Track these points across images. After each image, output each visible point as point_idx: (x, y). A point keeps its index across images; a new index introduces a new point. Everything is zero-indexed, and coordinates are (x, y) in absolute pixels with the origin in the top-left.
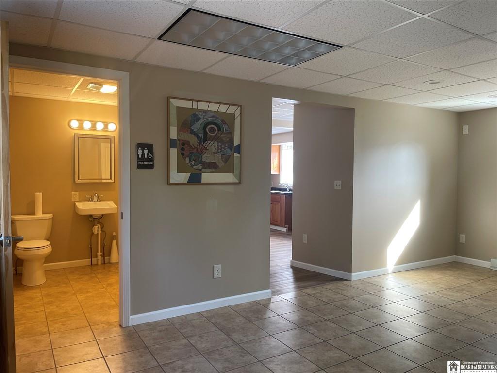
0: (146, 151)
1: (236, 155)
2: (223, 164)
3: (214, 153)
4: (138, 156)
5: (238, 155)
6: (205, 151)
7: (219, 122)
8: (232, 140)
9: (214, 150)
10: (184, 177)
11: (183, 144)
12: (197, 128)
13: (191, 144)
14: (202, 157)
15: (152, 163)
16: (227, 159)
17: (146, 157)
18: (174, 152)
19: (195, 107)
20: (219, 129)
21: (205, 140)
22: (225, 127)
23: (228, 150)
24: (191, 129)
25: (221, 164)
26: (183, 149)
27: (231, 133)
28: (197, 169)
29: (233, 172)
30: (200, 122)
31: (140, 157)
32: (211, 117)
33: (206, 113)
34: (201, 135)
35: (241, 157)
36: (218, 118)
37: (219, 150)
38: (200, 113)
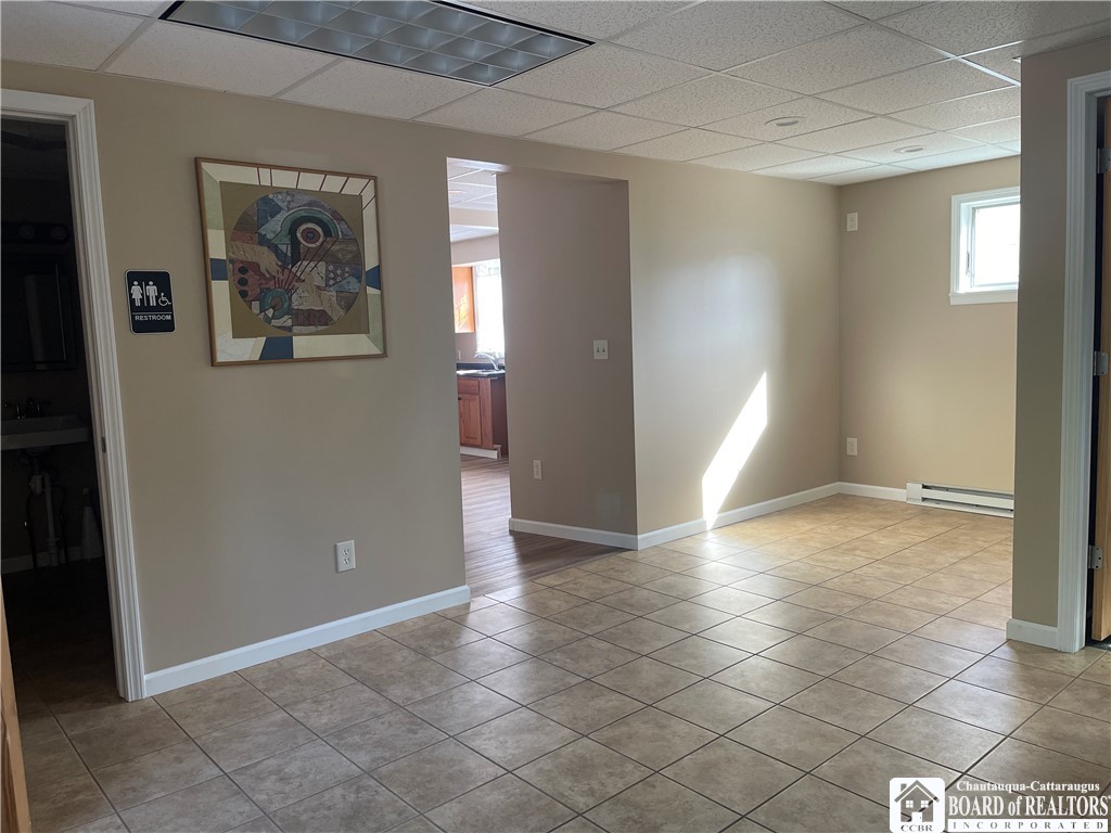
0: (152, 290)
1: (371, 291)
2: (342, 313)
3: (318, 288)
4: (132, 301)
5: (377, 292)
6: (296, 284)
7: (326, 216)
8: (358, 257)
9: (319, 282)
10: (251, 348)
11: (243, 270)
12: (274, 232)
13: (263, 269)
14: (290, 298)
15: (169, 317)
16: (350, 302)
17: (153, 303)
18: (221, 290)
19: (266, 182)
20: (327, 233)
21: (296, 257)
22: (340, 228)
23: (353, 280)
24: (260, 234)
25: (337, 313)
26: (243, 282)
27: (356, 240)
28: (279, 327)
29: (367, 331)
30: (281, 217)
31: (138, 304)
32: (305, 205)
33: (293, 196)
34: (285, 248)
35: (382, 295)
36: (322, 207)
37: (331, 282)
38: (280, 197)
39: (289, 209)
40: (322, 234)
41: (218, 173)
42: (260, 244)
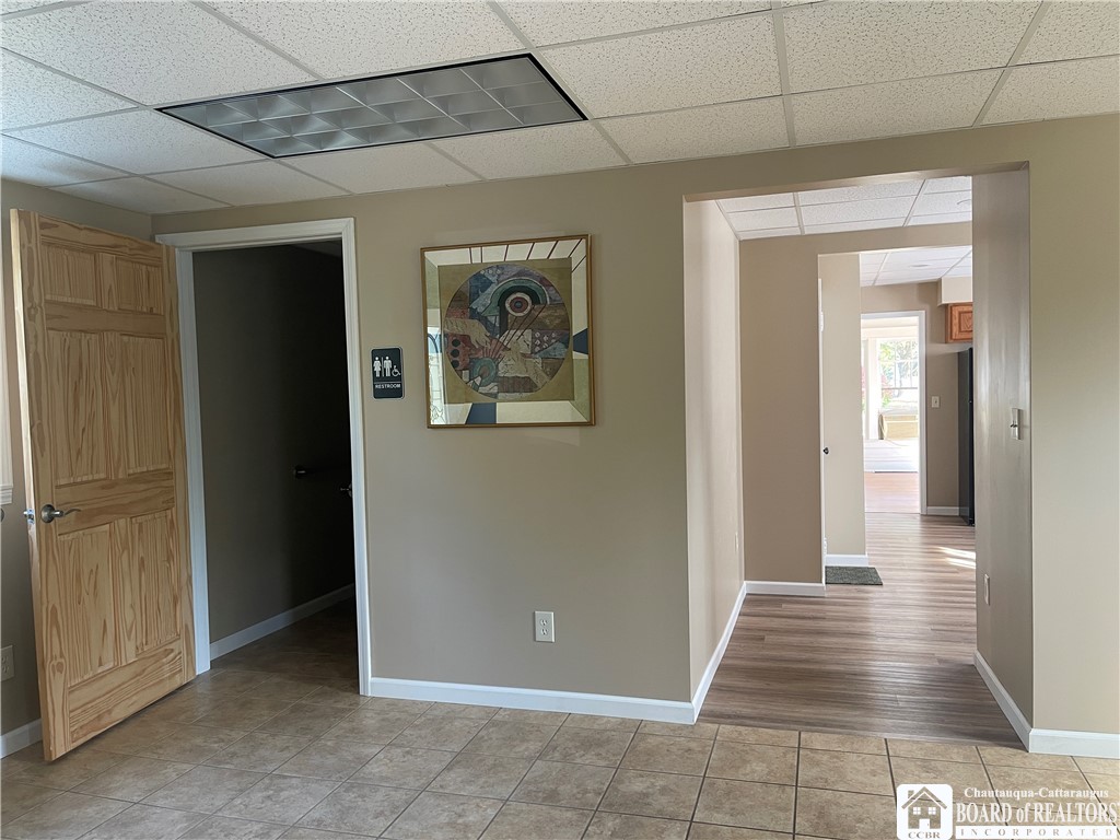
0: (388, 363)
1: (576, 355)
2: (546, 378)
3: (524, 355)
4: (374, 373)
5: (586, 356)
6: (503, 353)
7: (534, 284)
8: (566, 322)
9: (525, 349)
11: (456, 343)
12: (484, 305)
13: (473, 341)
14: (497, 366)
15: (398, 386)
16: (554, 367)
17: (388, 374)
19: (476, 260)
20: (535, 299)
21: (504, 327)
22: (549, 294)
23: (560, 345)
24: (471, 308)
25: (540, 379)
26: (455, 353)
27: (564, 305)
28: (485, 394)
29: (571, 398)
30: (491, 290)
31: (378, 375)
32: (514, 276)
33: (503, 269)
34: (494, 320)
36: (530, 275)
37: (537, 349)
38: (490, 272)
39: (499, 282)
40: (530, 302)
41: (436, 259)
42: (472, 317)
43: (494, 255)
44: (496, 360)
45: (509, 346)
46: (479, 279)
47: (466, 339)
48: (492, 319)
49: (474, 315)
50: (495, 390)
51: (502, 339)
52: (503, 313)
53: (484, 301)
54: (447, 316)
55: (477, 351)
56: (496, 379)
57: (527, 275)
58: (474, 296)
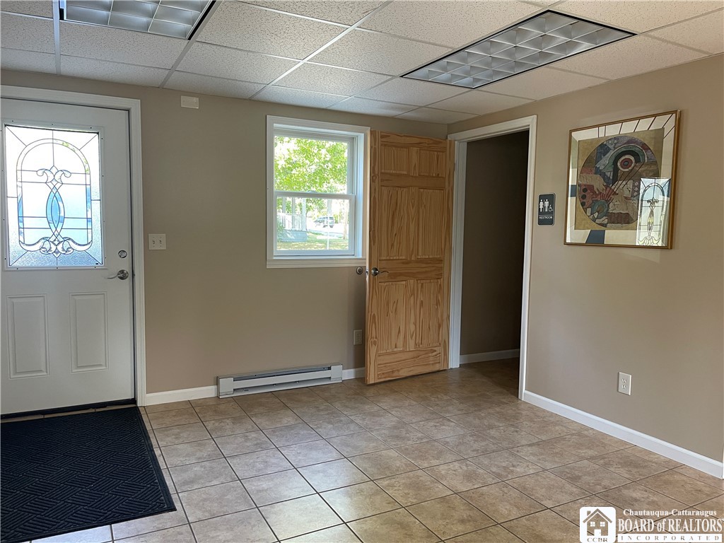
0: (547, 203)
3: (626, 198)
4: (539, 209)
6: (613, 197)
7: (638, 148)
8: (657, 174)
9: (627, 194)
10: (582, 236)
11: (585, 190)
12: (604, 165)
13: (595, 189)
14: (608, 205)
15: (551, 217)
17: (546, 210)
18: (572, 201)
19: (602, 135)
20: (637, 161)
21: (615, 179)
22: (647, 155)
24: (596, 167)
25: (636, 215)
26: (584, 197)
27: (656, 163)
28: (600, 224)
30: (611, 153)
31: (541, 211)
32: (625, 143)
33: (618, 139)
34: (610, 174)
36: (636, 142)
37: (636, 194)
38: (610, 142)
39: (615, 148)
40: (634, 161)
41: (579, 136)
42: (595, 173)
43: (612, 131)
44: (608, 202)
45: (617, 192)
46: (602, 148)
47: (591, 187)
48: (608, 174)
49: (598, 171)
50: (606, 221)
51: (613, 188)
52: (616, 170)
53: (605, 162)
54: (580, 174)
55: (597, 195)
56: (607, 214)
57: (634, 143)
58: (598, 159)
